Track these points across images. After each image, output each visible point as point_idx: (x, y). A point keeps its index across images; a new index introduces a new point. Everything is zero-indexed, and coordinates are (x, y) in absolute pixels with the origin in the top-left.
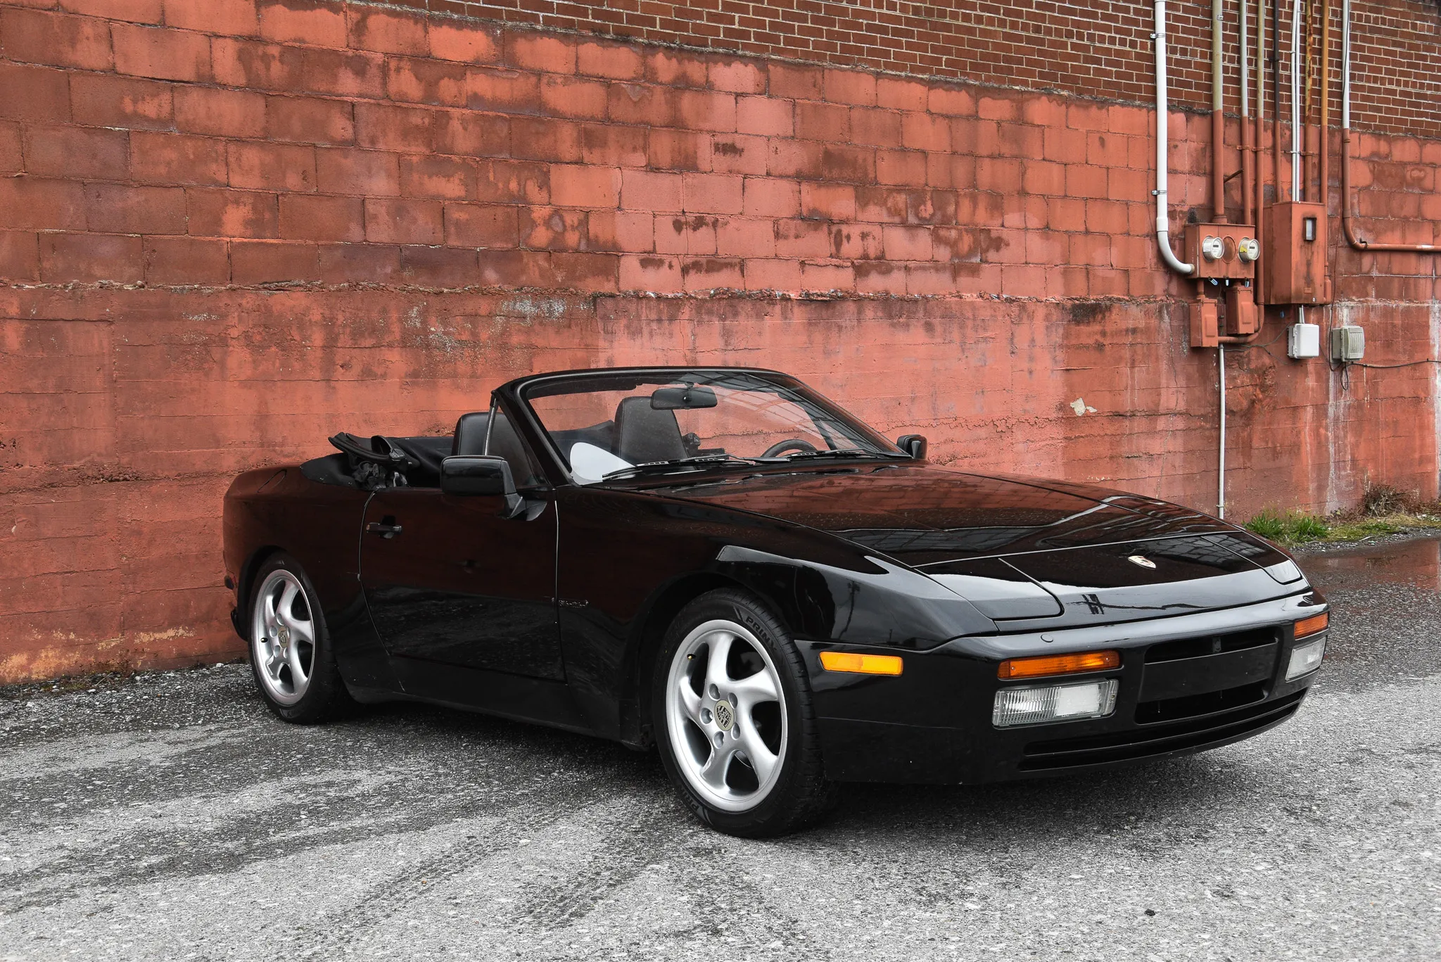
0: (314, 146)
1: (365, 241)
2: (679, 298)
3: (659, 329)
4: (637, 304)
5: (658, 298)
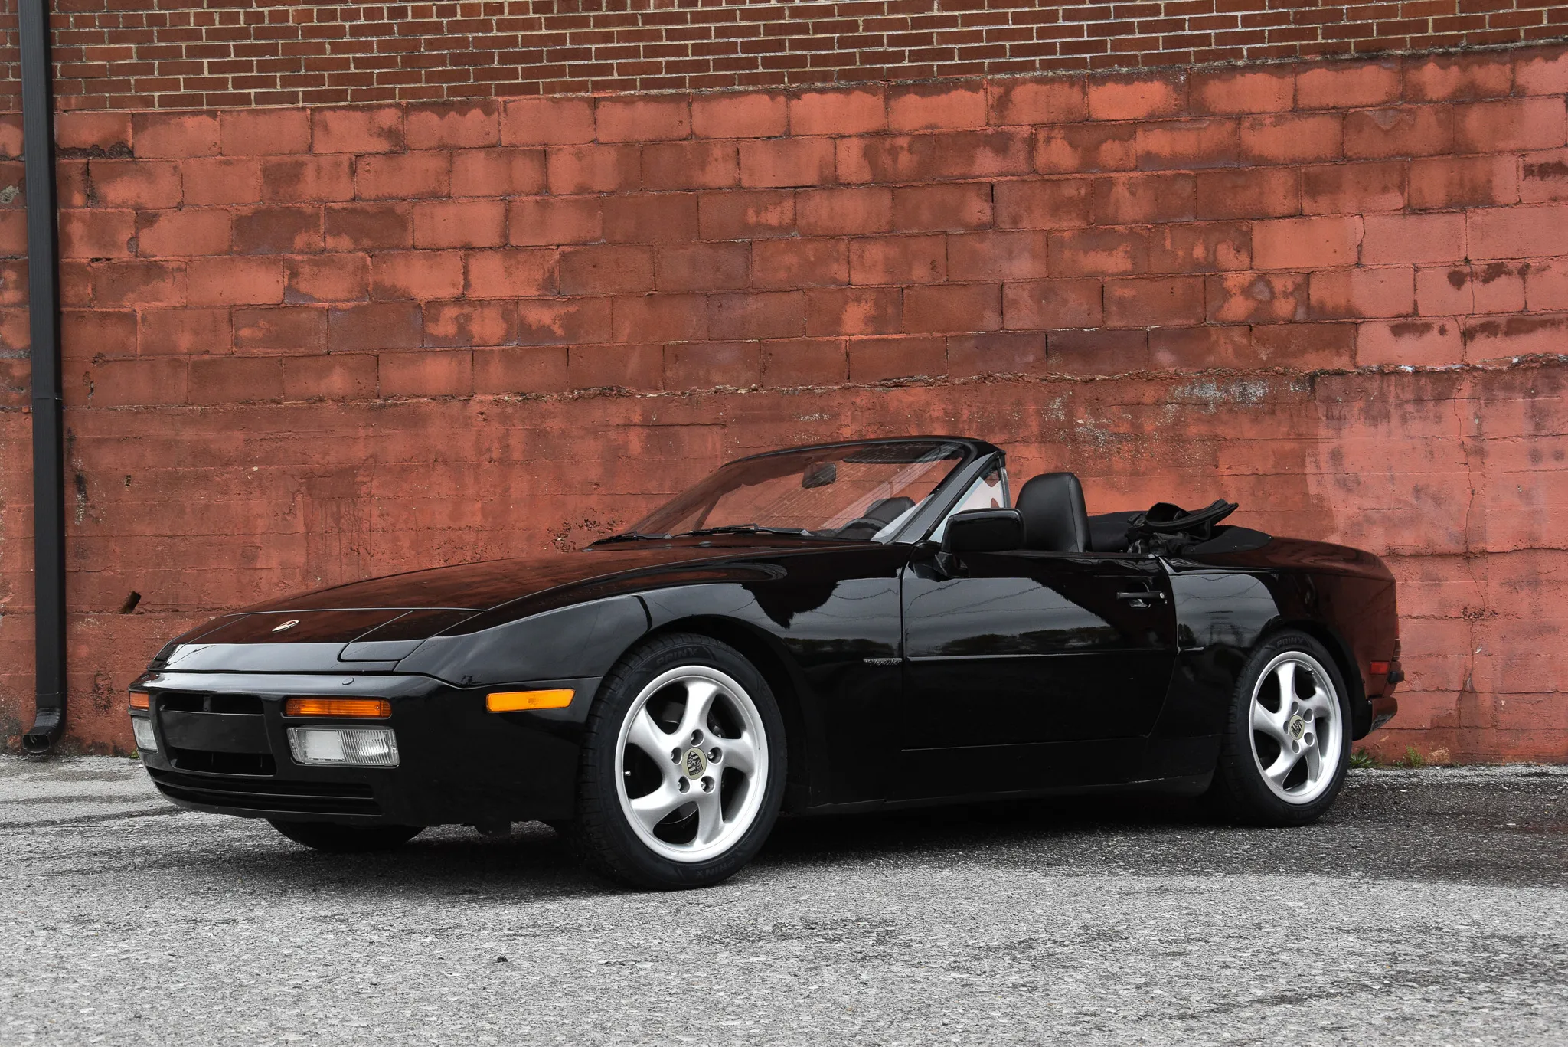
0: (946, 233)
1: (1003, 329)
2: (1454, 371)
3: (1418, 411)
4: (1382, 381)
5: (1417, 372)
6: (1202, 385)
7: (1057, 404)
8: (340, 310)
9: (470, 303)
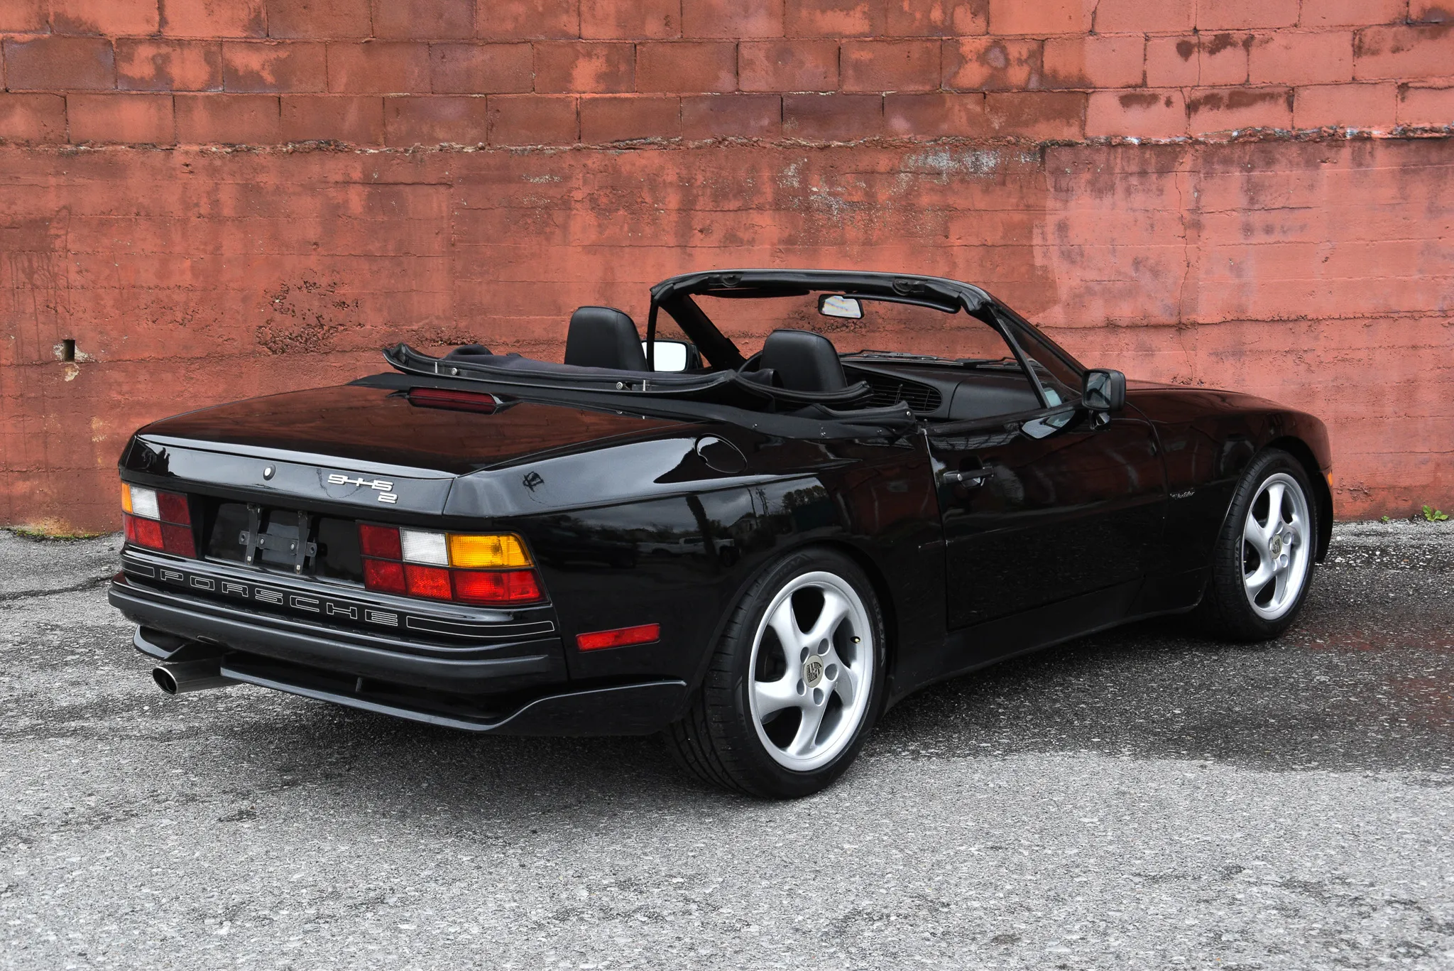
1: (738, 90)
2: (1177, 144)
3: (1141, 184)
4: (1109, 154)
5: (1143, 145)
6: (936, 154)
7: (791, 171)
8: (16, 43)
9: (168, 42)
